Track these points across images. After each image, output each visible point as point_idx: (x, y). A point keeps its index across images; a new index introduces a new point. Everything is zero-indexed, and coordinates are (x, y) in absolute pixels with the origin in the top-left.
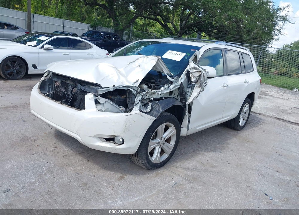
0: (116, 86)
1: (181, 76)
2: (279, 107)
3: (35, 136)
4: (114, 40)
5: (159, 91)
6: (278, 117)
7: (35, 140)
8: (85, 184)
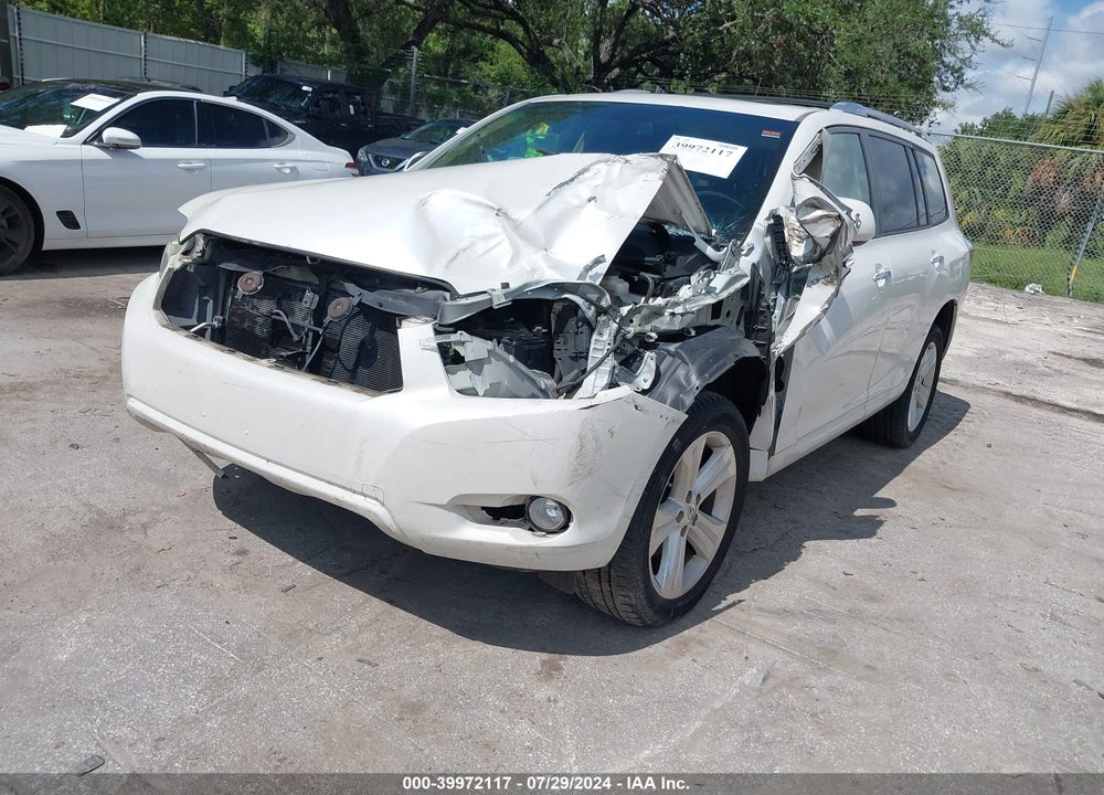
0: (513, 286)
1: (750, 239)
2: (1001, 353)
3: (143, 511)
4: (352, 112)
5: (677, 304)
6: (1014, 392)
7: (145, 527)
8: (416, 708)
